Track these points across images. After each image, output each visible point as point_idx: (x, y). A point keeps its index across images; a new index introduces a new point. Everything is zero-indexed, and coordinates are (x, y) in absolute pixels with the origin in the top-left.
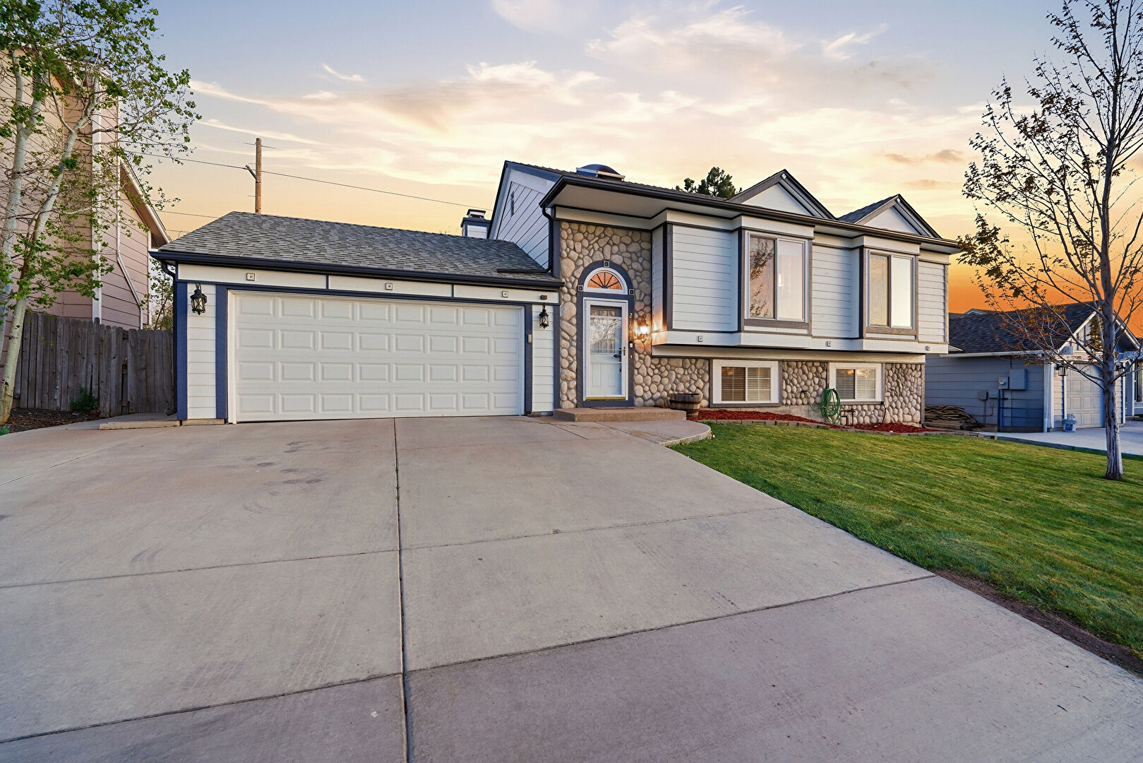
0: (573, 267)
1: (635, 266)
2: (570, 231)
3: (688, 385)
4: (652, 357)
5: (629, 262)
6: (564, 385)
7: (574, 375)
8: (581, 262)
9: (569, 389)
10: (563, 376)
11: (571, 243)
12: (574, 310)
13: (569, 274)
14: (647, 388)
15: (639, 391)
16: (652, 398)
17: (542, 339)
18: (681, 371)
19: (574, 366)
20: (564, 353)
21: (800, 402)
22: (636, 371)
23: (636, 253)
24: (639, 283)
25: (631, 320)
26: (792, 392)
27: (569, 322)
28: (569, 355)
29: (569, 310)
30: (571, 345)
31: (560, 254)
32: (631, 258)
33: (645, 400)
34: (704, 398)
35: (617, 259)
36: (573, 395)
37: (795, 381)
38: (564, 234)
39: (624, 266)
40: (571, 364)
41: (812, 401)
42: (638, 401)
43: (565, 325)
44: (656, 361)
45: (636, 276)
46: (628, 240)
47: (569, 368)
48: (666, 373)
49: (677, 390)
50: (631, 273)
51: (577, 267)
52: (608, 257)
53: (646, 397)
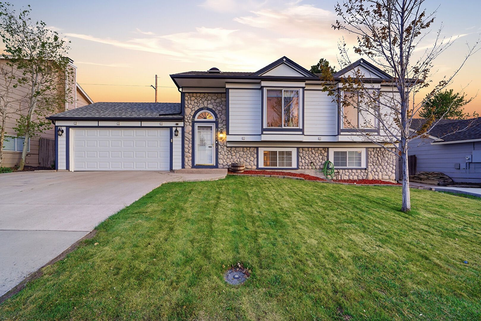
0: (190, 111)
1: (218, 108)
2: (189, 97)
3: (245, 159)
4: (227, 147)
5: (215, 107)
6: (186, 159)
7: (191, 155)
8: (193, 109)
9: (188, 160)
10: (185, 155)
11: (189, 101)
12: (191, 128)
13: (188, 114)
14: (225, 160)
15: (220, 161)
16: (227, 165)
17: (177, 141)
19: (191, 151)
20: (186, 146)
21: (310, 167)
22: (219, 153)
23: (219, 103)
24: (220, 116)
25: (217, 131)
26: (305, 163)
27: (189, 133)
28: (188, 147)
29: (188, 128)
30: (189, 143)
31: (185, 107)
32: (216, 105)
33: (224, 166)
34: (254, 165)
35: (210, 106)
36: (190, 163)
37: (307, 158)
38: (187, 98)
39: (213, 109)
40: (189, 150)
41: (318, 167)
42: (220, 166)
43: (186, 135)
44: (229, 149)
45: (219, 113)
46: (215, 98)
47: (188, 152)
48: (234, 154)
49: (240, 161)
50: (217, 112)
51: (192, 111)
52: (206, 105)
53: (224, 164)
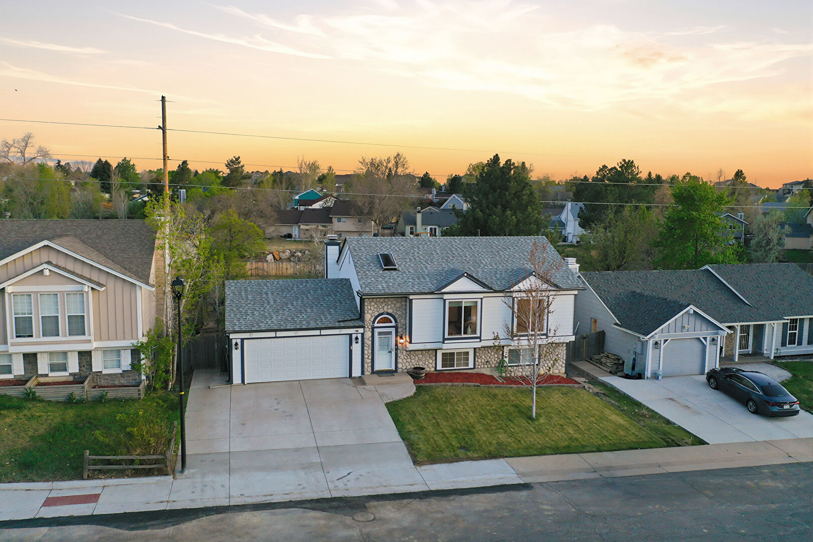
0: (370, 316)
1: (398, 313)
2: (369, 302)
3: (424, 362)
4: (406, 351)
5: (395, 311)
6: (366, 365)
7: (370, 361)
8: (373, 314)
9: (368, 366)
10: (365, 362)
11: (369, 307)
12: (370, 334)
13: (368, 320)
14: (404, 364)
15: (400, 366)
16: (406, 369)
17: (357, 348)
18: (421, 356)
19: (370, 357)
20: (366, 352)
21: (486, 366)
22: (398, 358)
23: (399, 307)
24: (400, 320)
25: (396, 336)
26: (481, 362)
27: (368, 339)
28: (368, 353)
29: (368, 334)
30: (369, 349)
31: (364, 312)
32: (396, 310)
33: (403, 370)
34: (432, 367)
35: (390, 311)
36: (370, 369)
37: (483, 357)
38: (366, 304)
39: (393, 314)
40: (369, 356)
41: (493, 365)
42: (399, 370)
43: (366, 341)
44: (408, 353)
45: (399, 317)
46: (395, 302)
47: (368, 358)
48: (413, 357)
49: (418, 364)
50: (397, 316)
51: (372, 317)
52: (386, 311)
53: (403, 368)
